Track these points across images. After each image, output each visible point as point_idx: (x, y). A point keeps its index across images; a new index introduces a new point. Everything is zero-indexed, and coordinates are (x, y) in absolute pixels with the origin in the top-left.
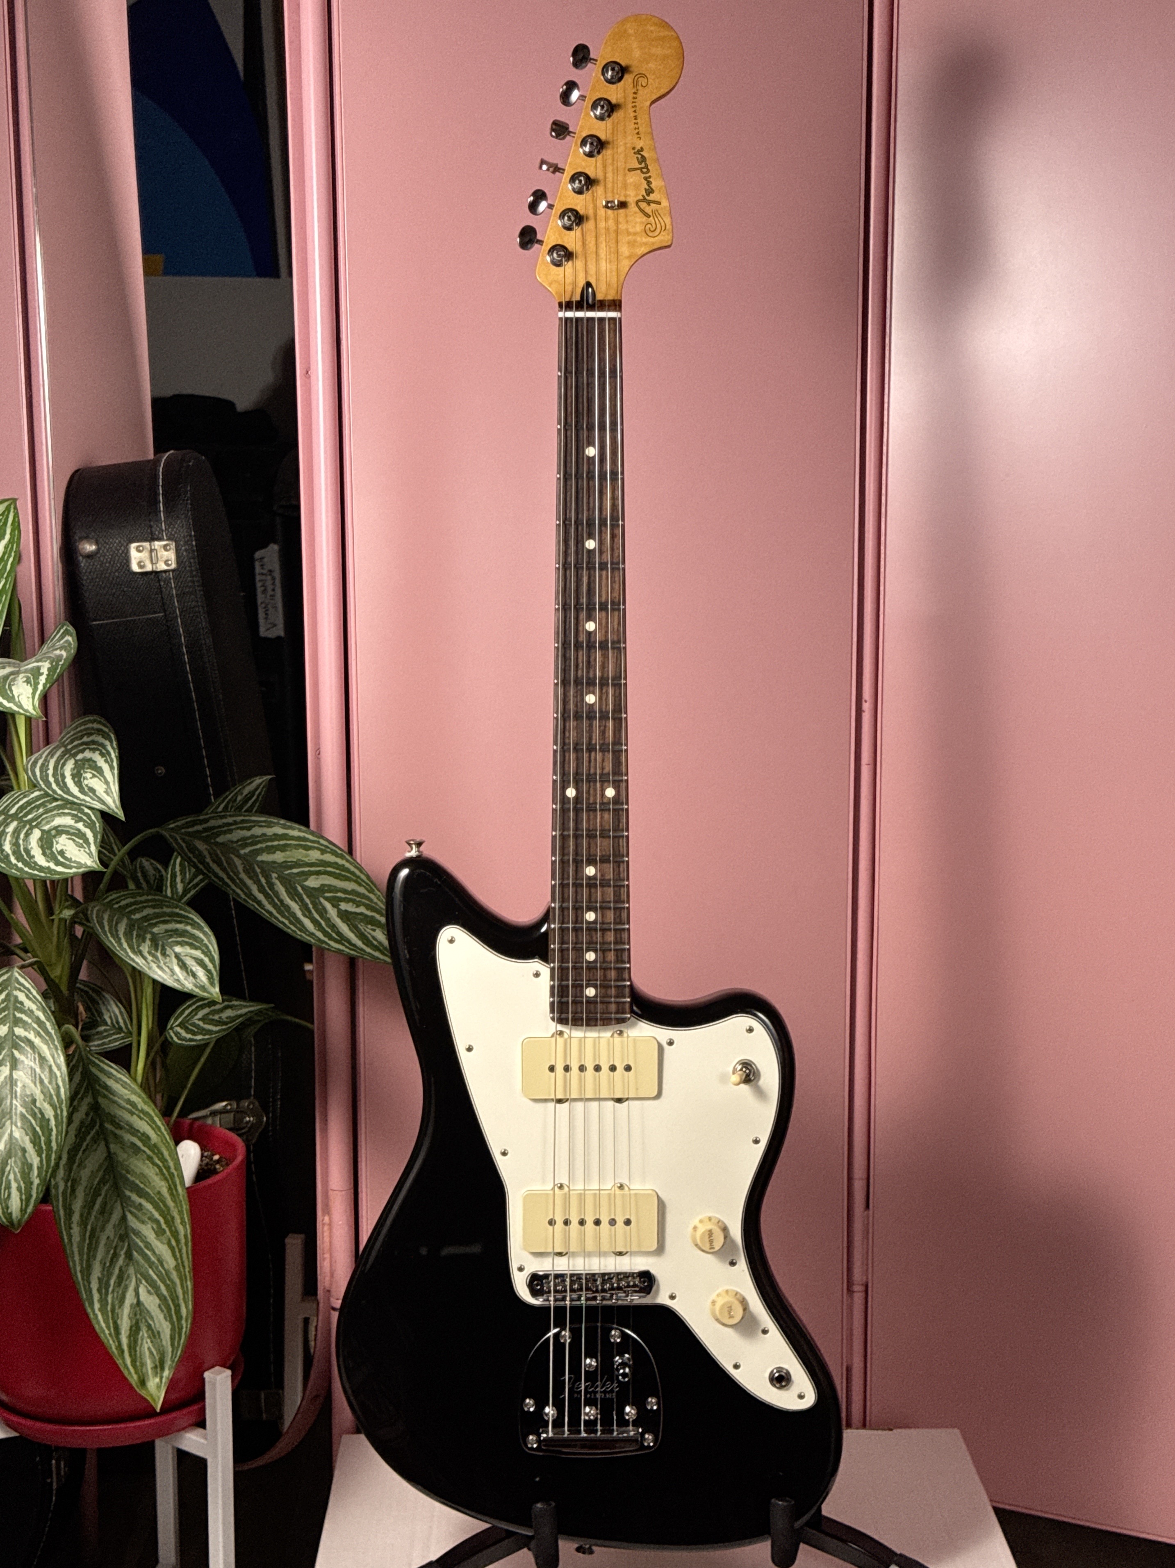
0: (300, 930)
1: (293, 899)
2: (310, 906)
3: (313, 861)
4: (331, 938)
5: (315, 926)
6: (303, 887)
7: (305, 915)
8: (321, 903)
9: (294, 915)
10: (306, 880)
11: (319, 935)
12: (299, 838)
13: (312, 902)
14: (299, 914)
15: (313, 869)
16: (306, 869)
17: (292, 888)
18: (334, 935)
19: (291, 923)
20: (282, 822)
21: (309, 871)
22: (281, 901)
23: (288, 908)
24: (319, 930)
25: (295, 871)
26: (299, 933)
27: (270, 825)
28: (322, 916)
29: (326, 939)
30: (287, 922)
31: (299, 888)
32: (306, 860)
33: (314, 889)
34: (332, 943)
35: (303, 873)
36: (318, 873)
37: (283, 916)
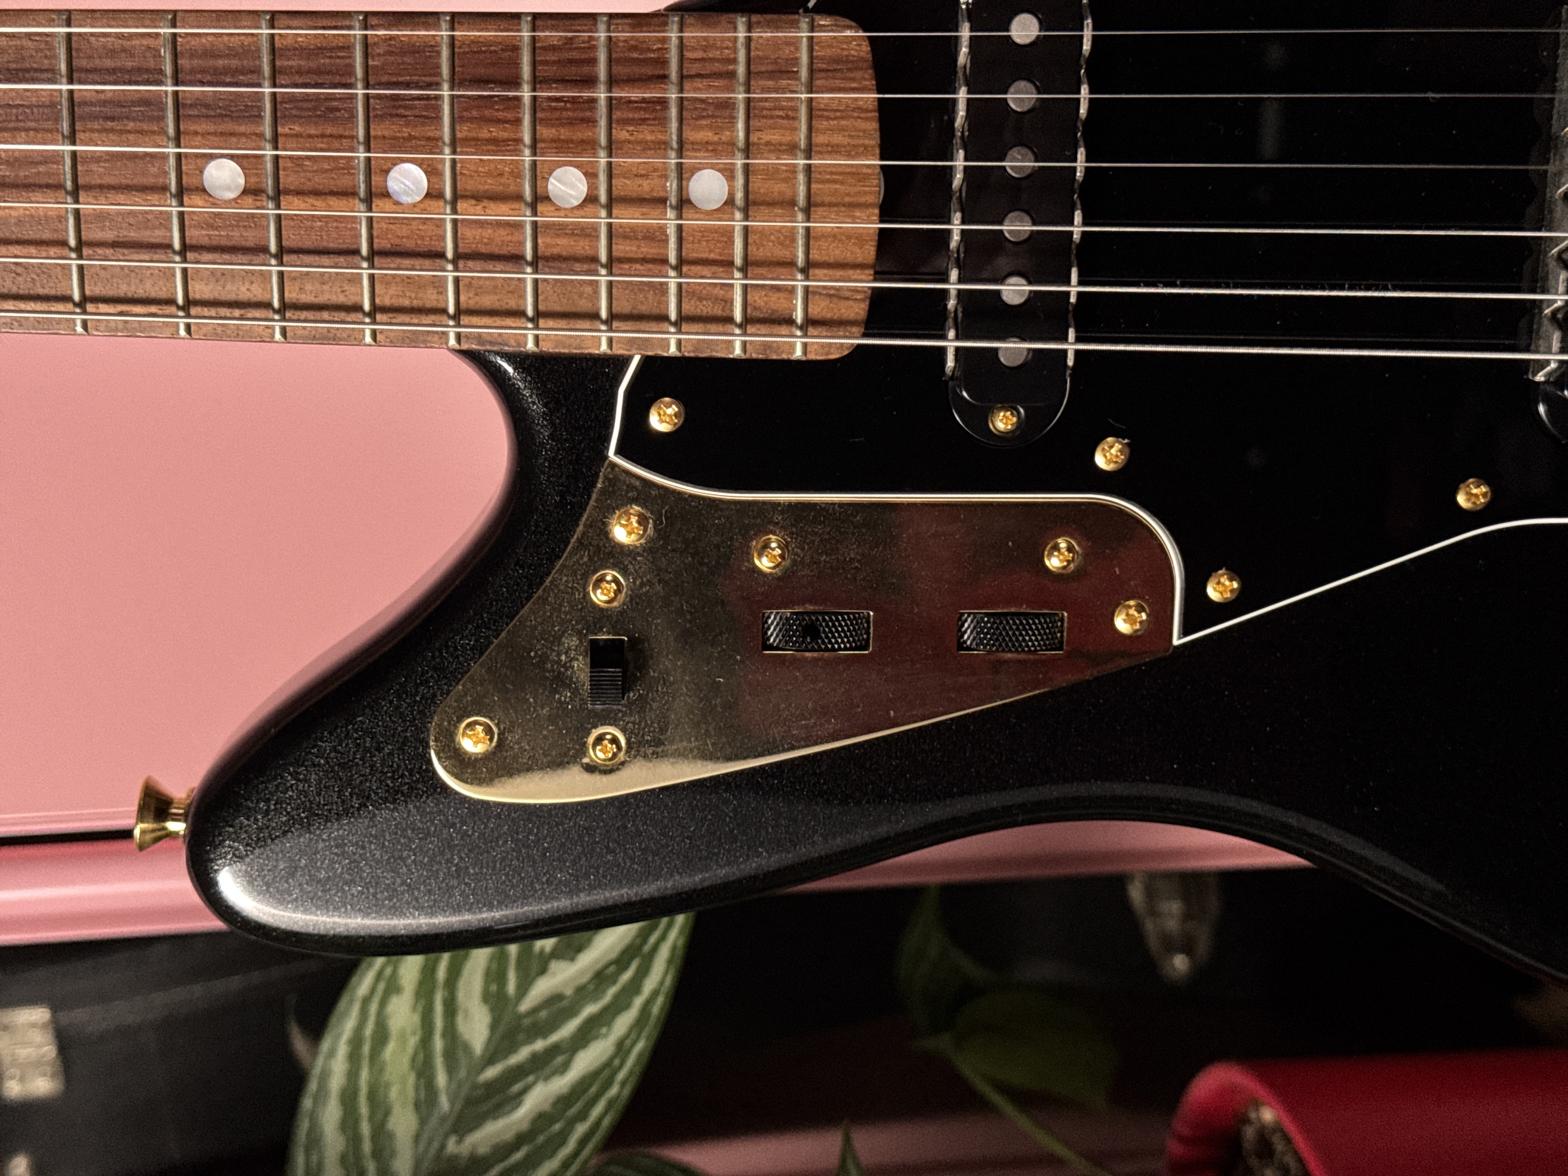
0: (608, 1084)
1: (517, 1099)
2: (539, 1045)
3: (416, 1018)
4: (634, 987)
5: (596, 1037)
6: (490, 1059)
7: (565, 1068)
8: (535, 1010)
9: (564, 1101)
10: (467, 1048)
11: (623, 1023)
12: (354, 1057)
13: (530, 1040)
14: (561, 1084)
15: (439, 1022)
16: (438, 1044)
17: (487, 1097)
18: (627, 976)
19: (582, 1116)
20: (307, 1103)
21: (444, 1035)
22: (521, 1139)
23: (542, 1120)
24: (609, 1024)
25: (441, 1079)
26: (614, 1090)
27: (315, 1141)
28: (570, 1012)
29: (638, 1002)
30: (581, 1129)
31: (491, 1073)
32: (413, 1041)
33: (494, 1026)
34: (649, 985)
35: (450, 1056)
36: (451, 1009)
37: (561, 1139)
